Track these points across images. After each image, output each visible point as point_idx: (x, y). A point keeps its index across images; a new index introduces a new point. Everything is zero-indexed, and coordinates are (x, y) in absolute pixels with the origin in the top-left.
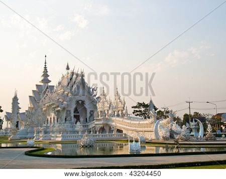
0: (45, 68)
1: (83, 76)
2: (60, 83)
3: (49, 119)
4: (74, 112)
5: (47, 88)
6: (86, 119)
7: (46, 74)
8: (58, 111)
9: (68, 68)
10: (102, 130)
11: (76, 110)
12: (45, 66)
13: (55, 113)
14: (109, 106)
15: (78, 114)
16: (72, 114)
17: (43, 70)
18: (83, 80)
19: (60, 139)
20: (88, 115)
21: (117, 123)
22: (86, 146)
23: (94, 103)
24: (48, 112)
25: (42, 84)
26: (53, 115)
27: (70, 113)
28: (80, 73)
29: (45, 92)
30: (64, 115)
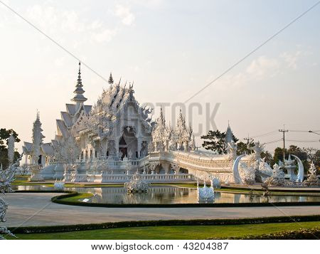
0: (79, 80)
1: (131, 92)
2: (99, 103)
3: (85, 153)
4: (120, 143)
5: (82, 109)
6: (137, 153)
7: (79, 89)
8: (98, 141)
9: (111, 81)
10: (159, 168)
11: (122, 141)
12: (79, 77)
13: (92, 144)
14: (168, 134)
15: (125, 146)
16: (117, 146)
17: (76, 83)
18: (131, 97)
19: (99, 181)
20: (140, 148)
21: (180, 159)
22: (137, 192)
23: (148, 131)
24: (82, 143)
25: (74, 103)
26: (89, 147)
27: (114, 144)
28: (127, 87)
29: (79, 115)
30: (105, 148)
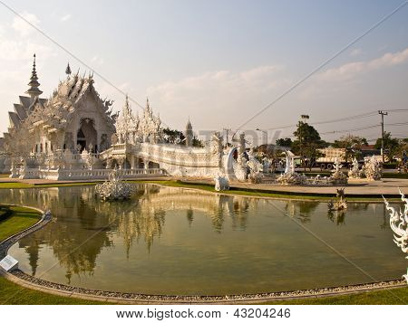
0: (34, 73)
1: (91, 82)
2: (55, 94)
3: (39, 146)
4: (78, 136)
5: (37, 101)
6: (96, 146)
7: (34, 81)
8: (53, 133)
9: (68, 71)
11: (80, 134)
12: (34, 69)
13: (48, 137)
14: (135, 125)
15: (82, 139)
16: (75, 139)
17: (31, 75)
18: (91, 88)
19: (55, 178)
20: (99, 141)
21: (146, 151)
23: (109, 122)
24: (36, 135)
25: (28, 96)
26: (44, 139)
27: (72, 137)
28: (87, 77)
29: (33, 108)
30: (62, 140)
